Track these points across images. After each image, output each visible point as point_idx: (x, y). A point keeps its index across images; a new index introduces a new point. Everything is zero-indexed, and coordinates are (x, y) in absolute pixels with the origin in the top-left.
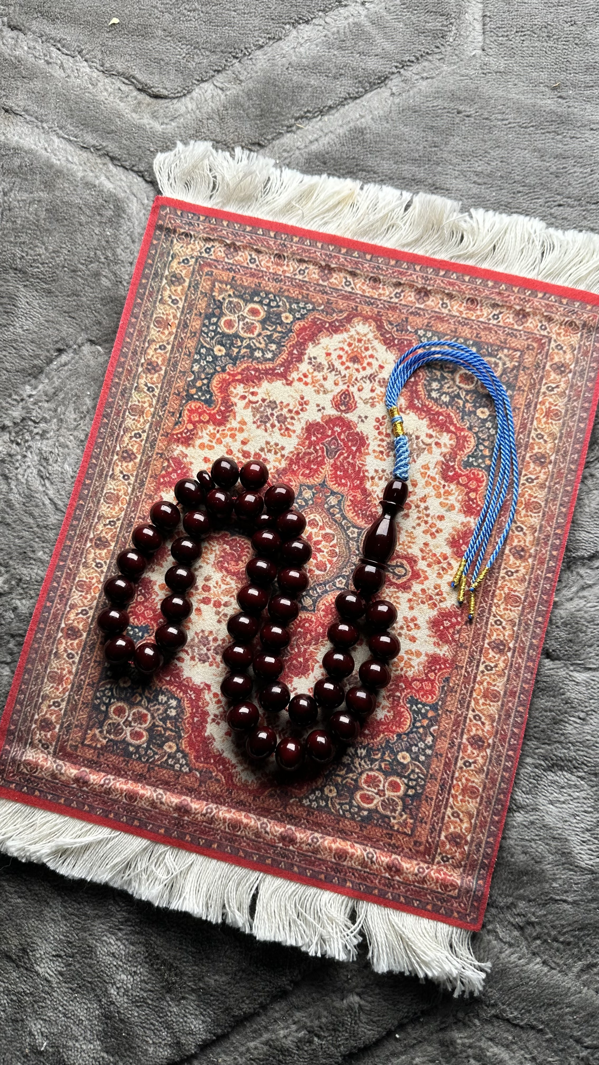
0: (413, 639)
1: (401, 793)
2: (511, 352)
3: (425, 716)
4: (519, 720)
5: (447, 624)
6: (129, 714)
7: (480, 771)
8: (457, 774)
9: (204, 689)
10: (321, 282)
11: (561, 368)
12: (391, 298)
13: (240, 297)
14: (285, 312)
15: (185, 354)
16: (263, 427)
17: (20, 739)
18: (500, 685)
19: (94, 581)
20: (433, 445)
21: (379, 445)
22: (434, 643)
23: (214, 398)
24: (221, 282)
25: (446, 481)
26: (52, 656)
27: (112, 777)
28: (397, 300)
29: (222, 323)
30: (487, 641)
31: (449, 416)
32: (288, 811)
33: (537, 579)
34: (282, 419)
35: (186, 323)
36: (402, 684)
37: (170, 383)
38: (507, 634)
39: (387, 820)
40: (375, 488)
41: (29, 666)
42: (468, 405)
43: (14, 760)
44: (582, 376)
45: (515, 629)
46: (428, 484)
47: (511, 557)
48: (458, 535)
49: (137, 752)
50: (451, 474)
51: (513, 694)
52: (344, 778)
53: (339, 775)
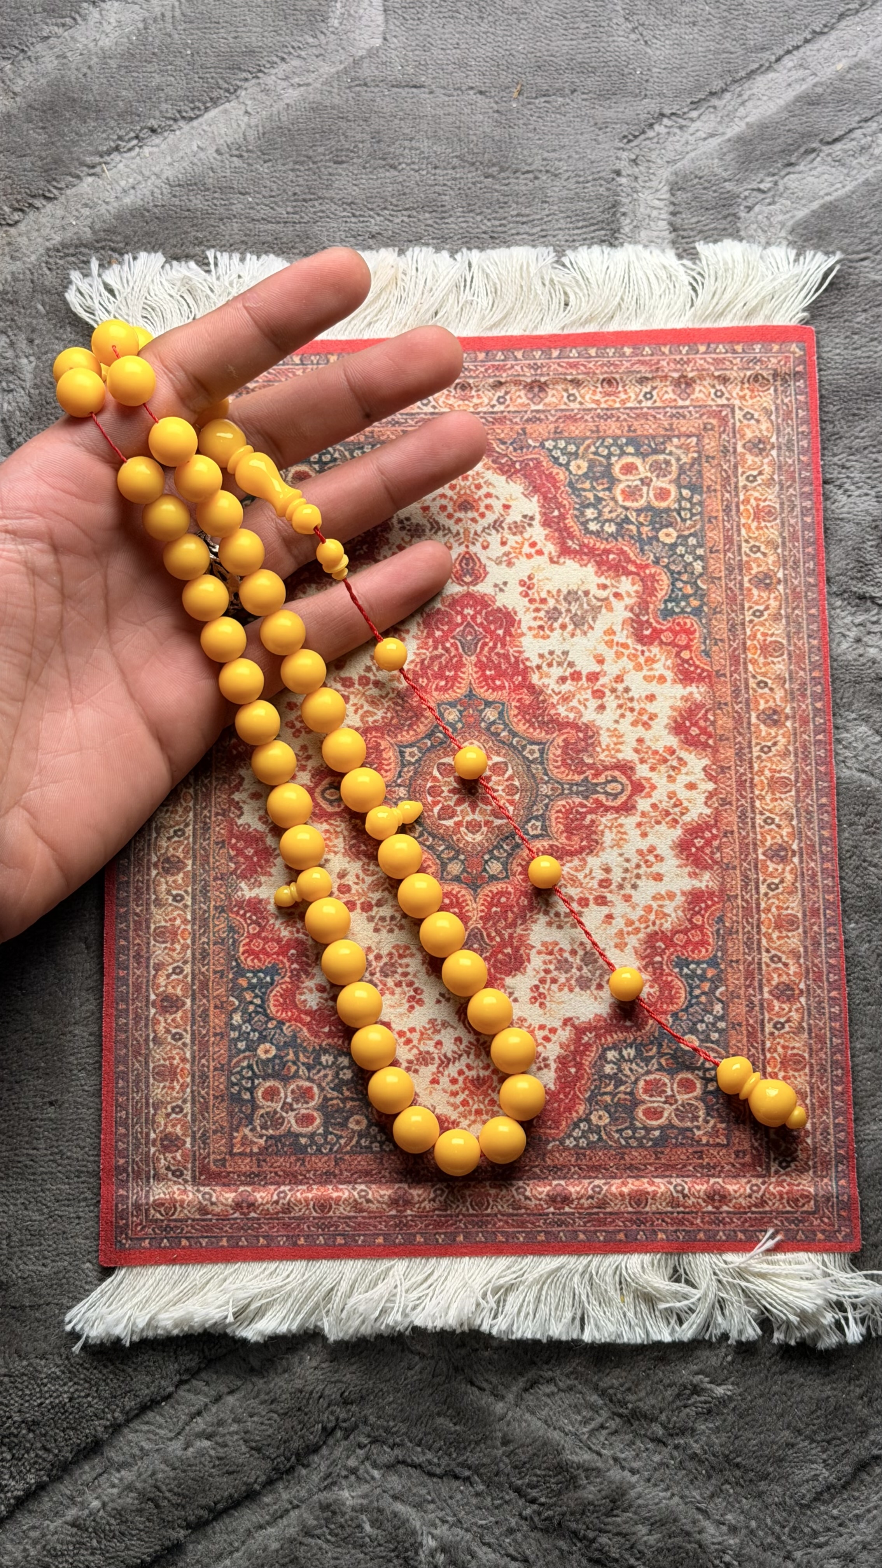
0: (658, 877)
1: (698, 1092)
2: (683, 440)
3: (703, 978)
4: (833, 945)
5: (699, 842)
6: (286, 1094)
7: (799, 1030)
8: (768, 1044)
11: (759, 446)
12: (493, 406)
17: (137, 1175)
18: (794, 906)
19: (178, 922)
20: (612, 598)
21: (535, 619)
22: (690, 875)
25: (644, 645)
26: (151, 1044)
27: (287, 1188)
28: (502, 408)
30: (760, 851)
31: (622, 552)
32: (549, 1162)
33: (805, 747)
36: (660, 944)
38: (784, 833)
39: (689, 1134)
40: (546, 681)
41: (121, 1068)
42: (645, 530)
43: (137, 1206)
44: (790, 450)
45: (794, 822)
46: (619, 655)
47: (762, 727)
48: (681, 716)
49: (313, 1142)
50: (647, 632)
51: (815, 912)
52: (613, 1095)
53: (605, 1093)
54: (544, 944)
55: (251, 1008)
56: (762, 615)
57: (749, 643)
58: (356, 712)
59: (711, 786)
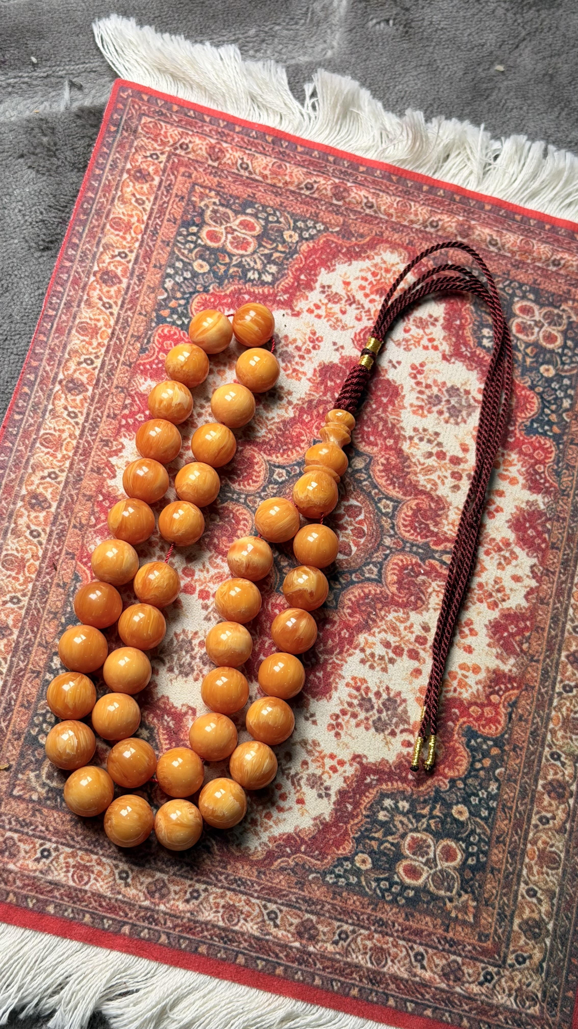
1: (206, 229)
2: (27, 796)
3: (174, 311)
4: (55, 300)
6: (537, 335)
7: (107, 247)
8: (137, 245)
9: (451, 356)
10: (314, 918)
12: (206, 890)
13: (435, 898)
14: (367, 870)
15: (511, 808)
16: (392, 694)
18: (76, 340)
23: (463, 739)
24: (464, 923)
28: (197, 886)
29: (459, 857)
30: (89, 393)
32: (342, 219)
33: (17, 467)
34: (365, 703)
35: (512, 857)
37: (529, 764)
38: (63, 401)
39: (224, 202)
45: (50, 407)
47: (49, 496)
49: (524, 293)
51: (60, 330)
52: (276, 249)
53: (281, 252)
54: (299, 379)
55: (554, 407)
56: (12, 598)
57: (34, 576)
58: (412, 626)
59: (114, 460)
